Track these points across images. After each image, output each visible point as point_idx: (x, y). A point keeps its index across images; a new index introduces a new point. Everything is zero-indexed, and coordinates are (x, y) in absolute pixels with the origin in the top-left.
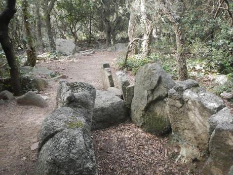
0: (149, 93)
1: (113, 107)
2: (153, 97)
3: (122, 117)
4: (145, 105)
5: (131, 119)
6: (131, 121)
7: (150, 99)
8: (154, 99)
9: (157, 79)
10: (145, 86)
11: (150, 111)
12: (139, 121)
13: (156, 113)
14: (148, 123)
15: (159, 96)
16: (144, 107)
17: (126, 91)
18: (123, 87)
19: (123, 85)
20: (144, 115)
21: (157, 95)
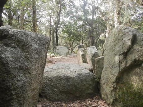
0: (121, 59)
1: (79, 78)
2: (126, 62)
3: (90, 91)
4: (117, 75)
5: (100, 95)
6: (100, 98)
7: (123, 65)
8: (128, 65)
9: (131, 37)
10: (116, 51)
11: (123, 83)
12: (109, 96)
13: (132, 85)
14: (122, 100)
15: (135, 60)
16: (115, 78)
17: (96, 62)
18: (92, 59)
19: (93, 57)
20: (115, 89)
21: (131, 58)
